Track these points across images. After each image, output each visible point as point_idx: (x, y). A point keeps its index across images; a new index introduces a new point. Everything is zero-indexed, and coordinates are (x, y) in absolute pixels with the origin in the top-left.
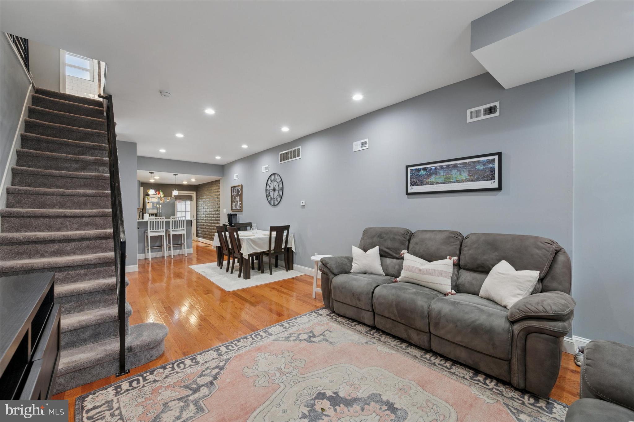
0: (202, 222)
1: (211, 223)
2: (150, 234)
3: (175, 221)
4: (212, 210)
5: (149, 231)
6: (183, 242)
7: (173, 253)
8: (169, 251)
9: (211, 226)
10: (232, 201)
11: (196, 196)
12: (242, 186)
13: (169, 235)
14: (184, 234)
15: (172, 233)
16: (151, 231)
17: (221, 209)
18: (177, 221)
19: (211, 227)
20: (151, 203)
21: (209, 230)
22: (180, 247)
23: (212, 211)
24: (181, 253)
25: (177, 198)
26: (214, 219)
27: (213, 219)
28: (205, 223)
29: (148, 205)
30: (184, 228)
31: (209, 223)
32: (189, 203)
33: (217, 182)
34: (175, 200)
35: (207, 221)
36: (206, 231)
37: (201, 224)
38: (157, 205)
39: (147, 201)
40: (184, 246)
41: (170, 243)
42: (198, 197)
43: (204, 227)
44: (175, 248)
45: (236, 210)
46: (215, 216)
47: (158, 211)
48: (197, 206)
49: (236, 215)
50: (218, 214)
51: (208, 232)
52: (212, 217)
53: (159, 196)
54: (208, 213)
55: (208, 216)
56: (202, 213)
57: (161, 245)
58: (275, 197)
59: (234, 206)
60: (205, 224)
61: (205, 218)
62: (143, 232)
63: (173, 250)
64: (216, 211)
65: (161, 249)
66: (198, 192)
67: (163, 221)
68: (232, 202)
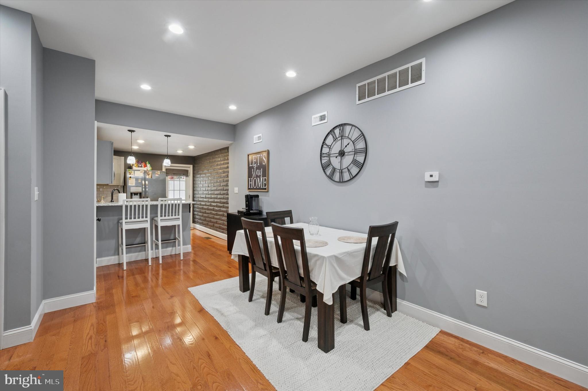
0: (200, 205)
1: (214, 206)
2: (125, 227)
3: (165, 205)
4: (215, 188)
5: (124, 221)
6: (177, 236)
7: (161, 252)
8: (157, 251)
9: (213, 210)
10: (250, 175)
11: (194, 170)
12: (268, 152)
13: (156, 227)
14: (179, 226)
15: (160, 224)
16: (127, 221)
17: (230, 188)
18: (169, 205)
19: (213, 212)
20: (133, 178)
21: (211, 216)
22: (172, 244)
23: (215, 190)
24: (173, 253)
25: (170, 172)
26: (219, 200)
27: (216, 200)
28: (205, 205)
29: (129, 180)
30: (178, 215)
31: (211, 205)
32: (184, 180)
33: (226, 149)
34: (167, 176)
35: (208, 204)
36: (206, 217)
37: (199, 206)
38: (142, 182)
39: (128, 175)
40: (179, 242)
41: (157, 239)
42: (195, 172)
43: (204, 211)
44: (165, 245)
45: (256, 189)
46: (219, 196)
47: (144, 189)
48: (194, 184)
49: (257, 196)
50: (224, 194)
51: (208, 217)
52: (215, 198)
53: (145, 169)
54: (210, 192)
55: (209, 196)
56: (200, 192)
57: (145, 242)
58: (345, 165)
59: (253, 183)
60: (205, 207)
61: (205, 200)
62: (116, 222)
63: (162, 248)
64: (221, 190)
65: (144, 247)
66: (196, 166)
67: (147, 206)
68: (249, 177)
